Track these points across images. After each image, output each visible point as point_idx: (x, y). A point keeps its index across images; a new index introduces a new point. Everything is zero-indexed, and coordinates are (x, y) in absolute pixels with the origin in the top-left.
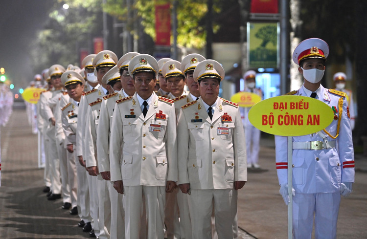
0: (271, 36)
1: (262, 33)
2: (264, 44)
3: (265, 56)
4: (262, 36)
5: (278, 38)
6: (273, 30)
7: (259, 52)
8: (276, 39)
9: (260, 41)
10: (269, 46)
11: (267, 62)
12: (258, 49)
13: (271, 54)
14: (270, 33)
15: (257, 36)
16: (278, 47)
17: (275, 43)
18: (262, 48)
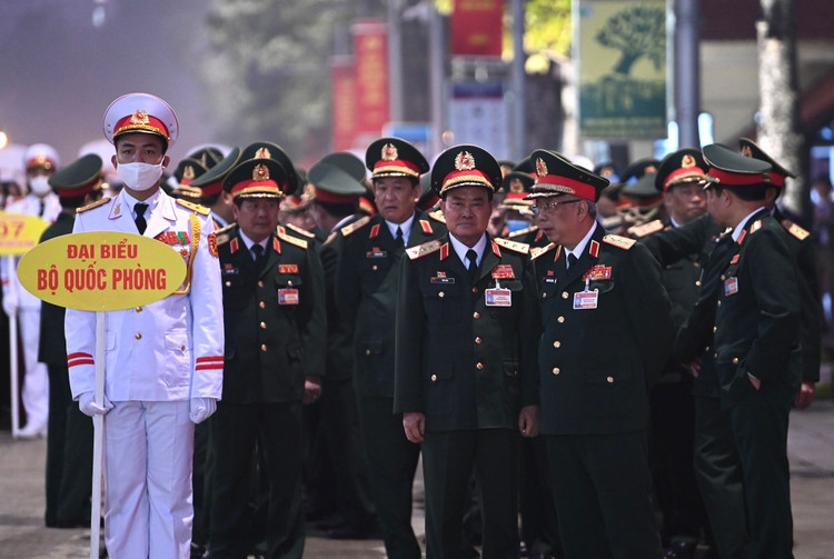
0: (648, 39)
1: (617, 32)
2: (625, 66)
3: (627, 102)
4: (618, 39)
5: (669, 44)
6: (652, 21)
7: (611, 89)
8: (664, 47)
9: (613, 57)
10: (642, 71)
11: (636, 121)
12: (607, 80)
13: (647, 94)
14: (642, 29)
15: (603, 39)
16: (668, 74)
17: (658, 62)
18: (619, 77)
